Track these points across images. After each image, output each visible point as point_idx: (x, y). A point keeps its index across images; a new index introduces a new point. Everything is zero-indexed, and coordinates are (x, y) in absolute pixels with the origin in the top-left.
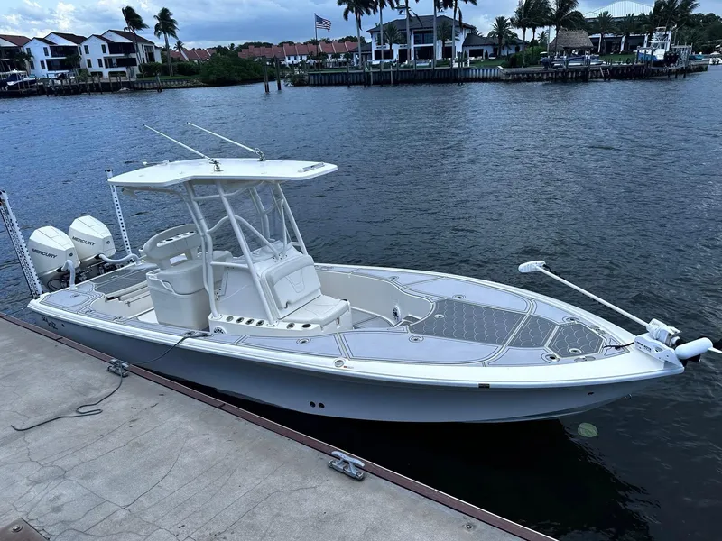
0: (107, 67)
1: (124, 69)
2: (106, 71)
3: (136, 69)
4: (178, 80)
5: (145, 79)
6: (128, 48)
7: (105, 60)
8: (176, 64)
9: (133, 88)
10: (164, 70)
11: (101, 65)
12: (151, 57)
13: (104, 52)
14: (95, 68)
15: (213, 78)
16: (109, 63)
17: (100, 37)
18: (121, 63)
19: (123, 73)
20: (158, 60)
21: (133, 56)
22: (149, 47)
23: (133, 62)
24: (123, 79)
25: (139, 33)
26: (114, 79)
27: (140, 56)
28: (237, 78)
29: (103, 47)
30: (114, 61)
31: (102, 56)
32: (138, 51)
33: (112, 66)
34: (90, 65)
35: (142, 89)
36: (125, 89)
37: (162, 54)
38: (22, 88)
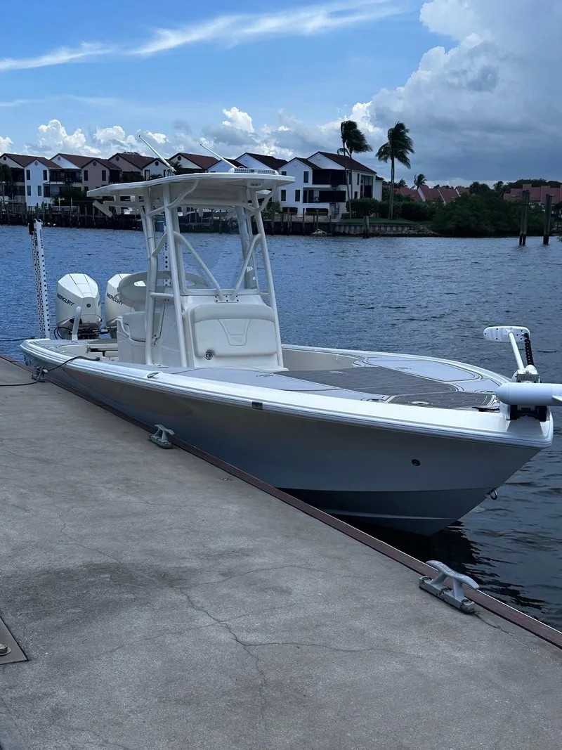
0: (305, 201)
1: (326, 206)
2: (301, 206)
3: (343, 207)
4: (397, 225)
5: (350, 221)
6: (337, 178)
7: (305, 192)
8: (401, 203)
9: (332, 231)
10: (382, 210)
11: (297, 199)
12: (368, 191)
13: (306, 181)
14: (290, 202)
15: (450, 225)
16: (308, 196)
17: (305, 161)
18: (324, 196)
19: (325, 211)
20: (377, 195)
21: (343, 188)
22: (368, 176)
23: (340, 197)
24: (321, 219)
25: (356, 156)
26: (310, 219)
27: (353, 188)
28: (490, 229)
29: (306, 174)
30: (316, 195)
31: (301, 186)
32: (351, 183)
33: (311, 201)
34: (284, 199)
35: (344, 234)
36: (321, 232)
37: (383, 189)
38: (193, 221)
